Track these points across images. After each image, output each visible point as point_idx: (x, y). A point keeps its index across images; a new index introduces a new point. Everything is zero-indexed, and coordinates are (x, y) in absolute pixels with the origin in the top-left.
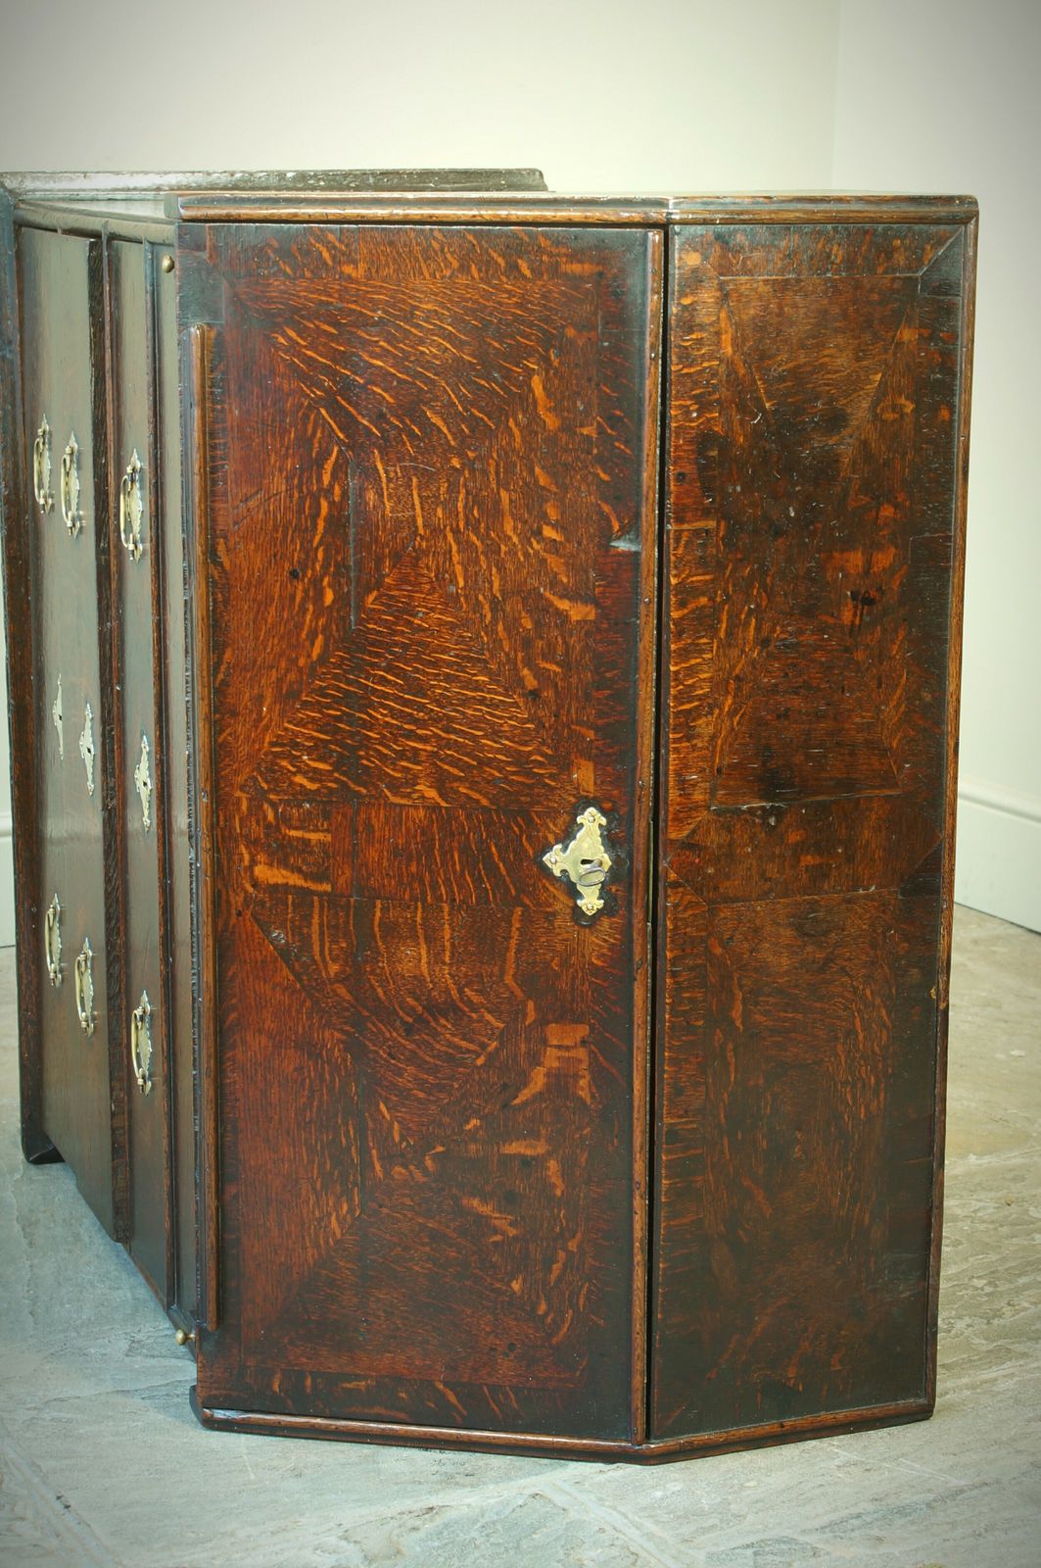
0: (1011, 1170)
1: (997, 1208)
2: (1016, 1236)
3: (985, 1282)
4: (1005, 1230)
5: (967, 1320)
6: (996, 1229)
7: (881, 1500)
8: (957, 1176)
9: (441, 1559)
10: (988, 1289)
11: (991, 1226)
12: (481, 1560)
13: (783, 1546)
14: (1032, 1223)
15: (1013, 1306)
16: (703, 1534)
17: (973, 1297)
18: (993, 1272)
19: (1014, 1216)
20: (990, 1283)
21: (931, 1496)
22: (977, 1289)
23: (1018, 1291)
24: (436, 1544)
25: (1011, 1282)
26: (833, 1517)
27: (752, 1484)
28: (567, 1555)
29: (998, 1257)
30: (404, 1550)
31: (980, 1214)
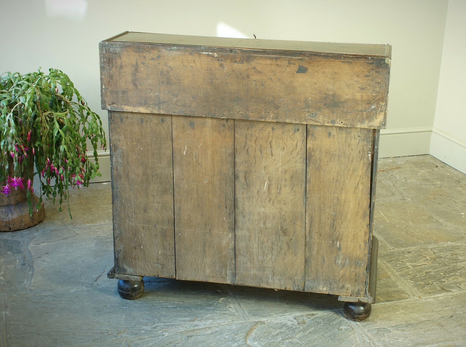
0: (457, 246)
1: (451, 256)
2: (453, 263)
3: (443, 274)
4: (451, 261)
5: (437, 282)
6: (449, 261)
7: (407, 322)
8: (444, 247)
9: (313, 325)
10: (444, 275)
11: (449, 260)
12: (321, 326)
13: (384, 330)
14: (458, 260)
15: (448, 280)
16: (368, 325)
17: (440, 277)
18: (446, 271)
19: (455, 258)
20: (444, 274)
21: (418, 322)
22: (441, 275)
23: (450, 276)
24: (313, 322)
25: (449, 274)
26: (396, 324)
27: (381, 315)
28: (339, 327)
29: (448, 268)
30: (306, 322)
31: (447, 257)
